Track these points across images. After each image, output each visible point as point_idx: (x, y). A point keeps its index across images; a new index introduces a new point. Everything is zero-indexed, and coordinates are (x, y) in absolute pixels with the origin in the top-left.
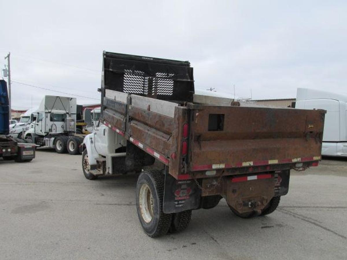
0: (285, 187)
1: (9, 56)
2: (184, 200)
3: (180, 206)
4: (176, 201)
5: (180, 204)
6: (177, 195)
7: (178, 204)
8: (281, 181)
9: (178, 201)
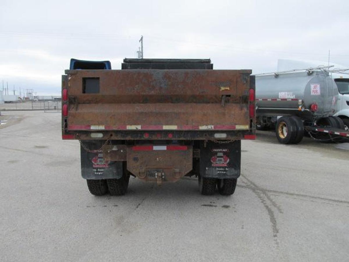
0: (235, 169)
1: (142, 39)
2: (103, 168)
3: (99, 173)
4: (95, 168)
5: (100, 172)
6: (95, 163)
7: (97, 172)
8: (228, 161)
9: (97, 168)
